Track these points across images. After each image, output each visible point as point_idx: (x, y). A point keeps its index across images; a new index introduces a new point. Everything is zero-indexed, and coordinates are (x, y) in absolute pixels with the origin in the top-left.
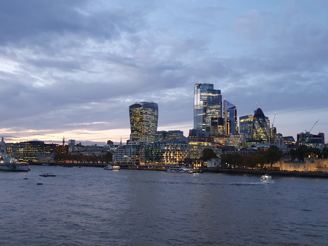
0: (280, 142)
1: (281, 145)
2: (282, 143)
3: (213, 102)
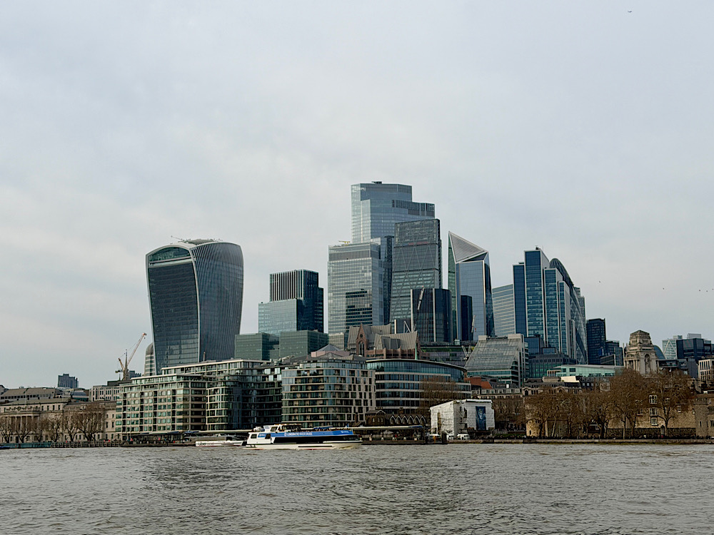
0: (643, 357)
1: (648, 369)
3: (413, 240)
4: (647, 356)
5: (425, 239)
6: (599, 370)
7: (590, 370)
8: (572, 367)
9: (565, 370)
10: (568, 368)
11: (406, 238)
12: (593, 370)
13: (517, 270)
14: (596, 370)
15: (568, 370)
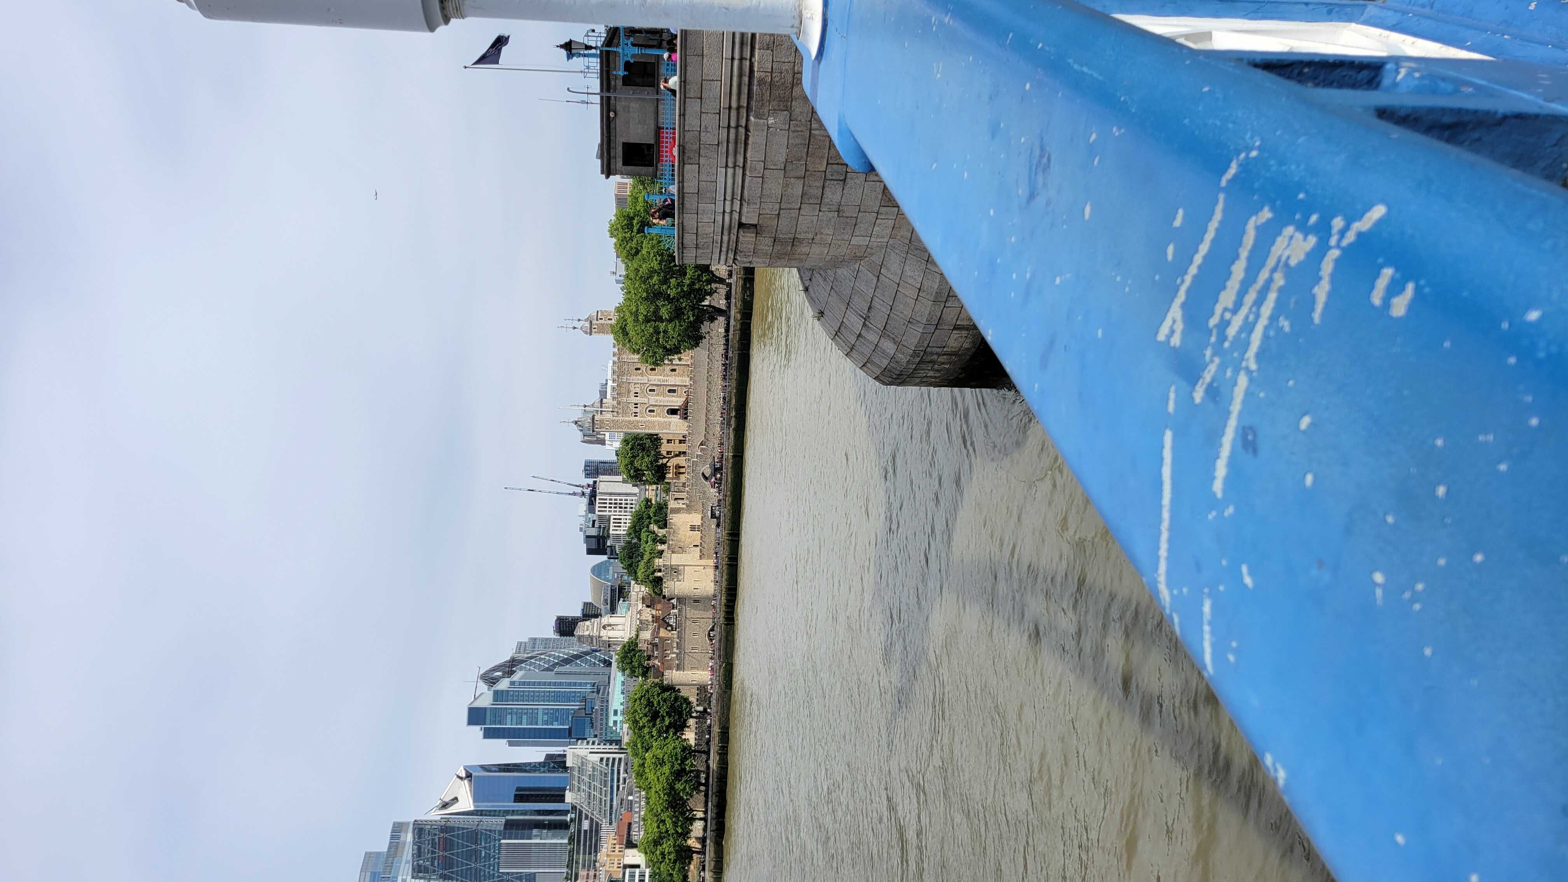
0: (605, 631)
1: (620, 627)
2: (610, 625)
3: (437, 855)
4: (604, 627)
5: (437, 840)
6: (617, 682)
7: (616, 693)
8: (611, 713)
9: (615, 722)
10: (612, 718)
11: (432, 864)
12: (617, 689)
13: (489, 734)
14: (617, 686)
15: (615, 718)
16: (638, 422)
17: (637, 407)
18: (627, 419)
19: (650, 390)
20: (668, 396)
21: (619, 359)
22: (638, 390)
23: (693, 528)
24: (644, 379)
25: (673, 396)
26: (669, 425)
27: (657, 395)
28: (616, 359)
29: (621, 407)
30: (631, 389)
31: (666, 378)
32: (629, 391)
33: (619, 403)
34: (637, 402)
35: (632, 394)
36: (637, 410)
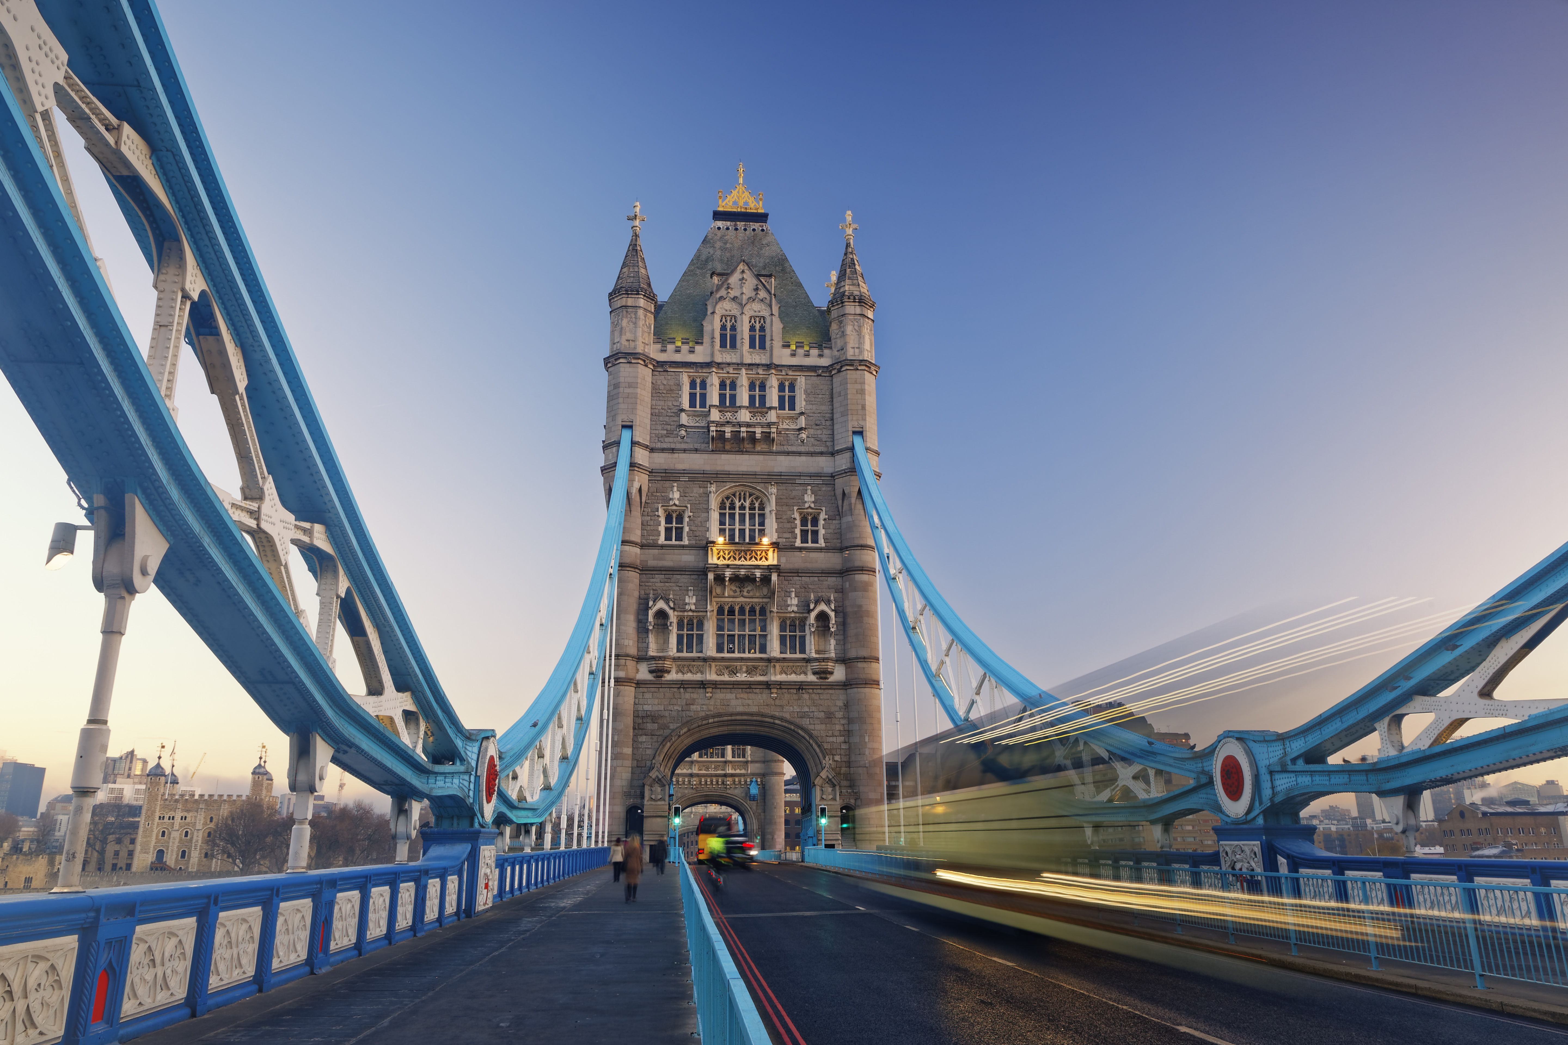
16: (153, 820)
17: (169, 819)
18: (158, 810)
19: (187, 832)
20: (178, 851)
21: (225, 801)
22: (188, 820)
23: (28, 880)
24: (199, 826)
25: (178, 855)
26: (145, 853)
27: (181, 839)
28: (225, 798)
29: (172, 803)
30: (191, 814)
31: (198, 848)
32: (188, 811)
33: (177, 801)
34: (175, 819)
35: (186, 814)
36: (166, 820)
